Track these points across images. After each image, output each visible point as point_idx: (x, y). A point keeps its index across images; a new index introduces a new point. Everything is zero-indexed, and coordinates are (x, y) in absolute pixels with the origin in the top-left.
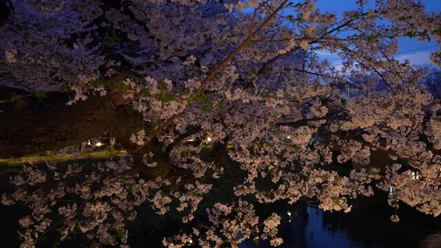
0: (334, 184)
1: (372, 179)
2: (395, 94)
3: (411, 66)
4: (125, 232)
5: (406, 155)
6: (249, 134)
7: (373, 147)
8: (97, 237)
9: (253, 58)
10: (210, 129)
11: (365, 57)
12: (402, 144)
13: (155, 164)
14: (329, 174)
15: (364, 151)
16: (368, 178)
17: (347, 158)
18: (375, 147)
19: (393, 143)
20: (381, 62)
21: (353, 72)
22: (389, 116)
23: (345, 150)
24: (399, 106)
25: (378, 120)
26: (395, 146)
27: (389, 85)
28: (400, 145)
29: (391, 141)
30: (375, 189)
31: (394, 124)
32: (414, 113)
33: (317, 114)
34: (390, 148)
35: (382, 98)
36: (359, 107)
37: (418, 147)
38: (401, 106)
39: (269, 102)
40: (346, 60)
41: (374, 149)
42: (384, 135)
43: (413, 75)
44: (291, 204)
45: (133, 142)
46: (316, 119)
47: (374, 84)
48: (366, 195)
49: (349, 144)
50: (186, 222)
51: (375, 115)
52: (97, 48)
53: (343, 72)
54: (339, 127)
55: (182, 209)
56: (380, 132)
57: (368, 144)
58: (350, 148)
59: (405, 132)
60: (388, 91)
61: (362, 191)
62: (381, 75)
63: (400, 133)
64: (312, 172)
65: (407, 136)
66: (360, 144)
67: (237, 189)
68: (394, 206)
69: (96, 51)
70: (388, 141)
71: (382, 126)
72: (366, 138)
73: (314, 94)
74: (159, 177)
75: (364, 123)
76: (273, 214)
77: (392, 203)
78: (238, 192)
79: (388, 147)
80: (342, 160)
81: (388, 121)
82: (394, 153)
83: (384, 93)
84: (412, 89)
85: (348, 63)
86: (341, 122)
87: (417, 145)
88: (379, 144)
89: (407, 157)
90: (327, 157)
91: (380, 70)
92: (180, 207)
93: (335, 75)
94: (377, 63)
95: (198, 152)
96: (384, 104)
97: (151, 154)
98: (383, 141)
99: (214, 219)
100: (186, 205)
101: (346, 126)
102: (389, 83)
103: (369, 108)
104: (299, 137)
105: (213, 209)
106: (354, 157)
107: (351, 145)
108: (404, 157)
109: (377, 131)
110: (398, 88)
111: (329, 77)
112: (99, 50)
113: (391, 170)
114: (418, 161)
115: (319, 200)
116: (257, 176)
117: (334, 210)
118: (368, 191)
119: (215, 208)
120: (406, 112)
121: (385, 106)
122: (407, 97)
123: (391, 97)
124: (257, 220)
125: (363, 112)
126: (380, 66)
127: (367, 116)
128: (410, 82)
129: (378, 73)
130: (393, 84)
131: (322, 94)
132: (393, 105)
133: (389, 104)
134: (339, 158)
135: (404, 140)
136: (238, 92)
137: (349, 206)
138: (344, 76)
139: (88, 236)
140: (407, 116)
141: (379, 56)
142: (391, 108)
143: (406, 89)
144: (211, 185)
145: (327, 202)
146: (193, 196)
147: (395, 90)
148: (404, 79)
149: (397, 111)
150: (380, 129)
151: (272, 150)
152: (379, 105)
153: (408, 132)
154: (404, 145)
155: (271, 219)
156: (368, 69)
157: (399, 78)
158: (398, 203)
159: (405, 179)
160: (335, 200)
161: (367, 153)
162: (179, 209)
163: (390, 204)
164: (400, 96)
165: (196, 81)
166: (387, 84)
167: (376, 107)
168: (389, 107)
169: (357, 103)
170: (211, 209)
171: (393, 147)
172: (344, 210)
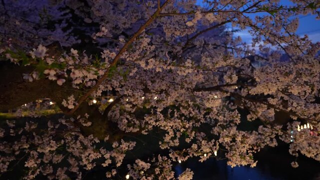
0: (242, 142)
1: (276, 134)
2: (295, 64)
3: (309, 40)
4: (80, 174)
5: (305, 115)
6: (165, 99)
7: (277, 109)
8: (57, 178)
9: (173, 33)
10: (132, 95)
11: (270, 33)
12: (301, 106)
13: (89, 124)
14: (238, 134)
15: (270, 111)
16: (272, 133)
17: (255, 117)
18: (278, 108)
19: (294, 105)
20: (284, 37)
21: (261, 46)
22: (291, 83)
23: (253, 110)
24: (299, 74)
25: (281, 86)
26: (296, 108)
27: (290, 57)
28: (300, 107)
29: (292, 104)
30: (278, 141)
31: (295, 91)
32: (312, 81)
33: (228, 81)
34: (291, 110)
35: (284, 67)
36: (263, 76)
37: (315, 108)
38: (301, 74)
39: (181, 71)
40: (255, 37)
41: (278, 110)
42: (286, 98)
43: (311, 47)
44: (202, 162)
45: (65, 106)
46: (228, 85)
47: (278, 56)
48: (271, 145)
49: (257, 105)
50: (110, 176)
51: (278, 83)
52: (70, 31)
53: (252, 46)
54: (248, 92)
55: (107, 165)
56: (283, 95)
57: (273, 106)
58: (258, 109)
59: (304, 96)
60: (290, 62)
61: (268, 143)
62: (284, 49)
63: (300, 97)
64: (222, 132)
65: (305, 99)
66: (266, 106)
67: (163, 143)
68: (294, 155)
69: (70, 33)
70: (289, 103)
71: (285, 91)
72: (271, 100)
73: (224, 64)
74: (92, 135)
75: (268, 90)
76: (187, 169)
77: (293, 152)
78: (163, 145)
79: (289, 109)
80: (251, 119)
81: (289, 88)
82: (294, 114)
83: (286, 63)
84: (311, 59)
85: (257, 39)
86: (249, 88)
87: (314, 106)
88: (281, 106)
89: (306, 117)
90: (236, 119)
91: (283, 44)
92: (104, 163)
93: (246, 49)
94: (280, 38)
95: (132, 112)
96: (286, 73)
97: (87, 115)
98: (285, 103)
99: (134, 175)
100: (110, 161)
101: (254, 91)
102: (290, 55)
103: (272, 76)
104: (210, 101)
105: (134, 165)
106: (261, 116)
107: (258, 106)
108: (303, 117)
109: (280, 95)
110: (298, 59)
111: (241, 50)
112: (72, 32)
113: (292, 126)
114: (315, 120)
115: (227, 158)
116: (173, 136)
117: (241, 165)
118: (272, 142)
119: (136, 164)
120: (305, 79)
121: (287, 74)
122: (306, 66)
123: (292, 66)
124: (173, 174)
125: (267, 80)
126: (283, 40)
127: (270, 83)
128: (308, 54)
129: (282, 47)
130: (294, 56)
131: (232, 64)
132: (294, 74)
133: (291, 73)
134: (249, 117)
135: (302, 103)
136: (152, 61)
137: (255, 162)
138: (253, 50)
139: (49, 177)
140: (306, 83)
141: (282, 32)
142: (292, 76)
143: (305, 59)
144: (135, 143)
145: (234, 160)
146: (117, 153)
147: (295, 61)
148: (303, 51)
149: (298, 79)
150: (283, 93)
151: (187, 113)
152: (281, 74)
153: (307, 96)
154: (303, 107)
155: (185, 174)
156: (273, 44)
157: (299, 51)
158: (297, 152)
159: (303, 136)
160: (242, 156)
161: (272, 113)
162: (104, 165)
163: (291, 153)
164: (300, 66)
165: (111, 52)
166: (289, 55)
167: (279, 75)
168: (291, 76)
169: (262, 71)
170: (132, 165)
171: (294, 109)
172: (250, 164)
